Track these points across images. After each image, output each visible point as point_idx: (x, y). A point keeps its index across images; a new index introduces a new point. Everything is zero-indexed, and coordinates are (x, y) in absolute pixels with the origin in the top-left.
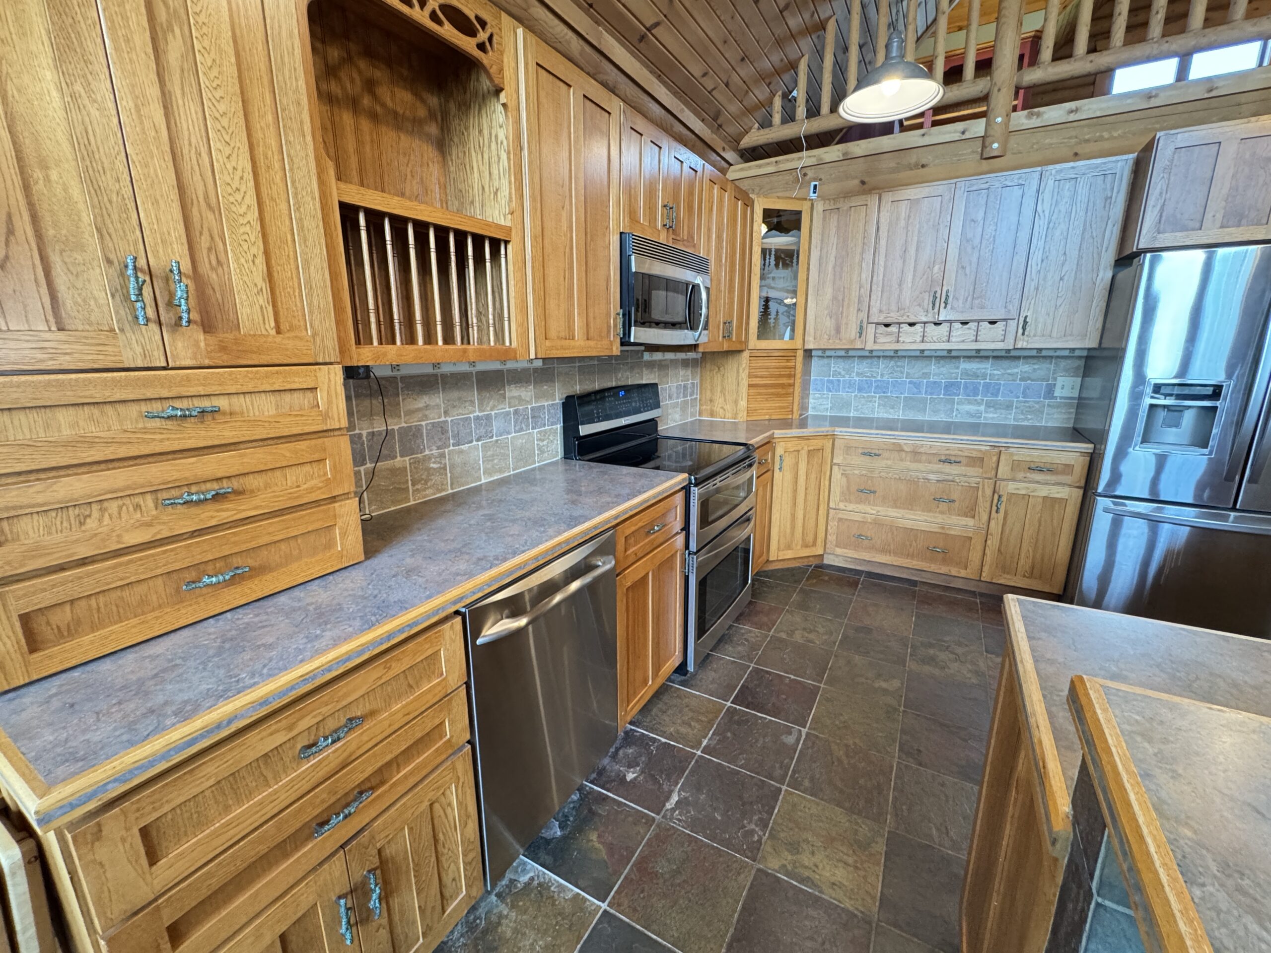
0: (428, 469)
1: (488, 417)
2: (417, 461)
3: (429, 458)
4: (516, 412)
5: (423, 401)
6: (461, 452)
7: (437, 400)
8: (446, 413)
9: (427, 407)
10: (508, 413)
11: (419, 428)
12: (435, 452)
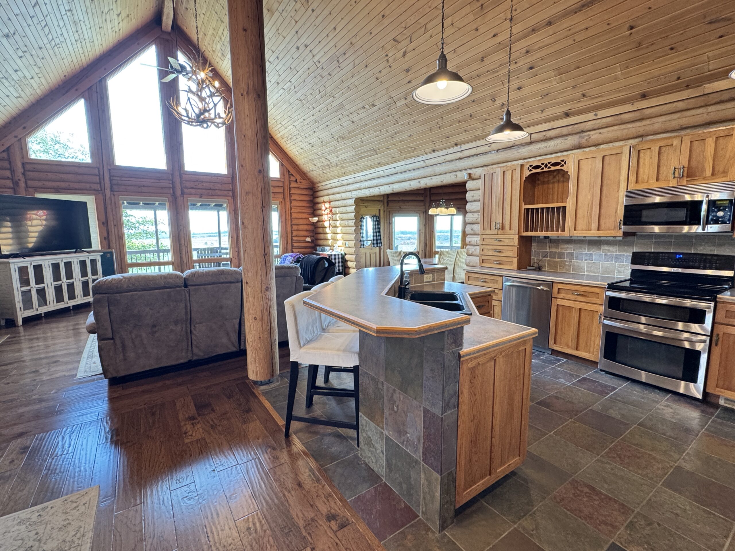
0: (565, 265)
1: (591, 254)
2: (562, 261)
3: (566, 261)
4: (606, 255)
5: (566, 246)
6: (577, 262)
7: (572, 246)
8: (574, 250)
9: (568, 248)
10: (601, 254)
11: (564, 253)
12: (568, 260)
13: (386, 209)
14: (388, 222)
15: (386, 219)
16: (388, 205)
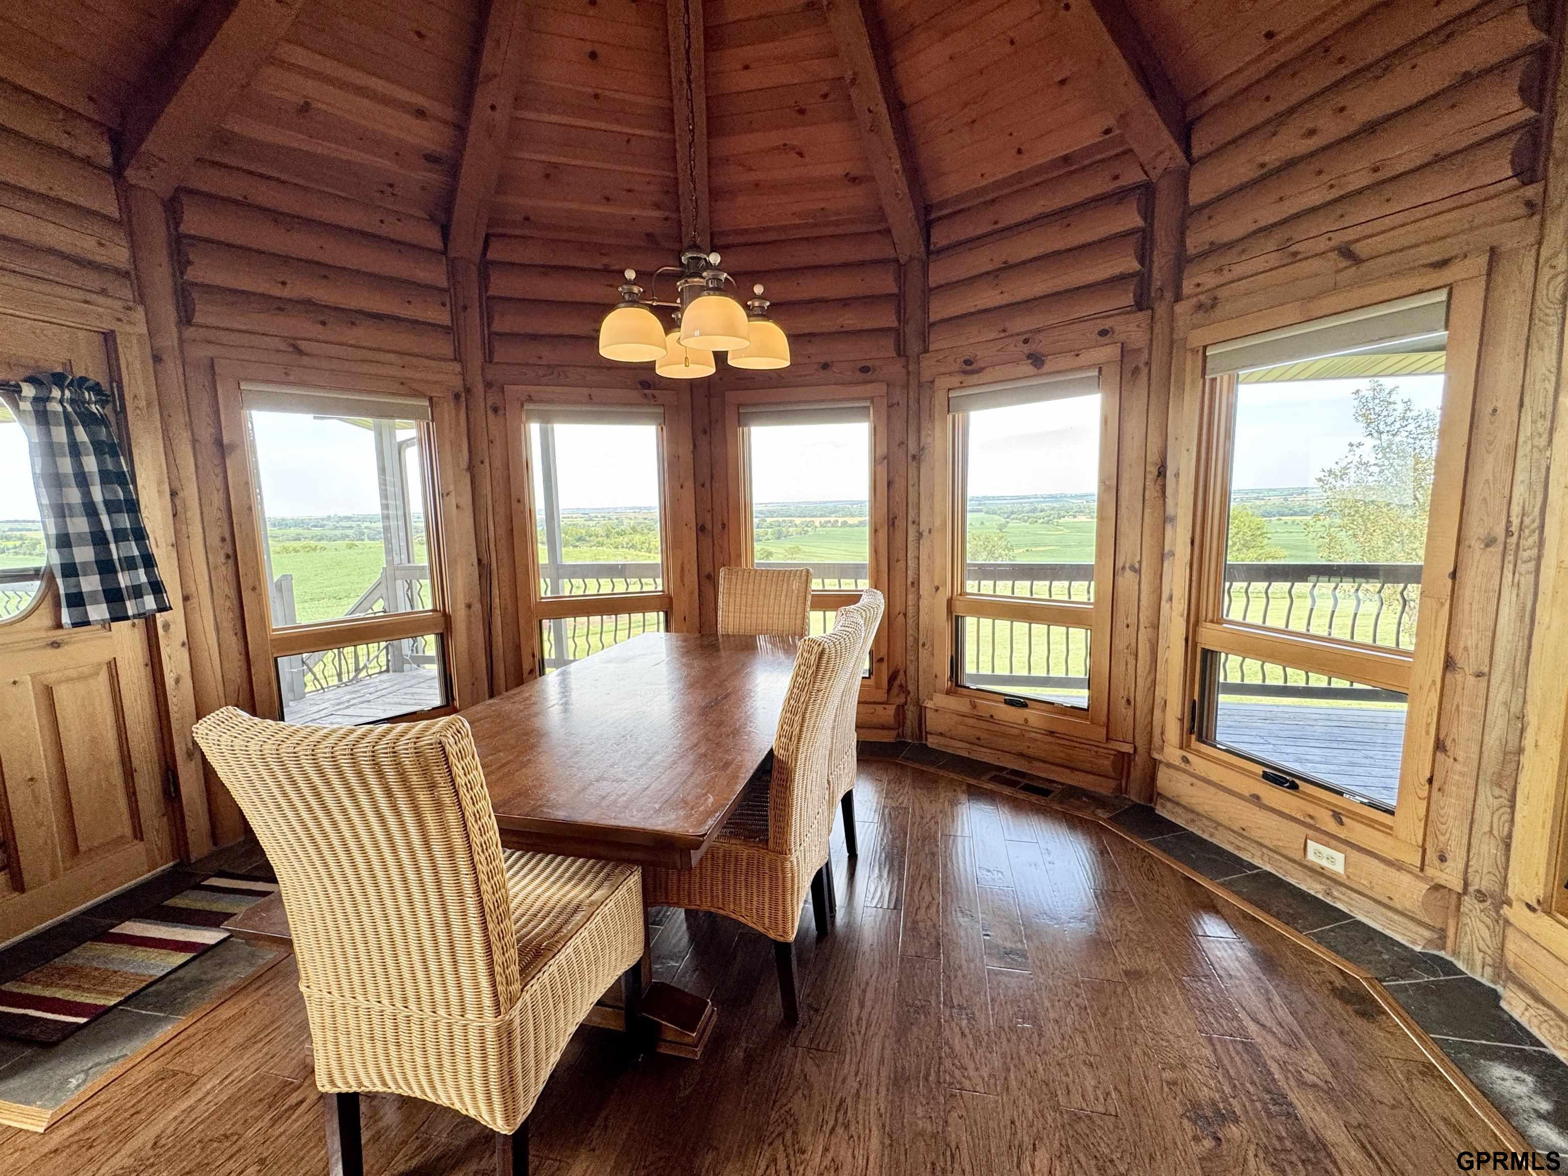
13: (169, 339)
14: (206, 434)
15: (178, 419)
16: (186, 318)
